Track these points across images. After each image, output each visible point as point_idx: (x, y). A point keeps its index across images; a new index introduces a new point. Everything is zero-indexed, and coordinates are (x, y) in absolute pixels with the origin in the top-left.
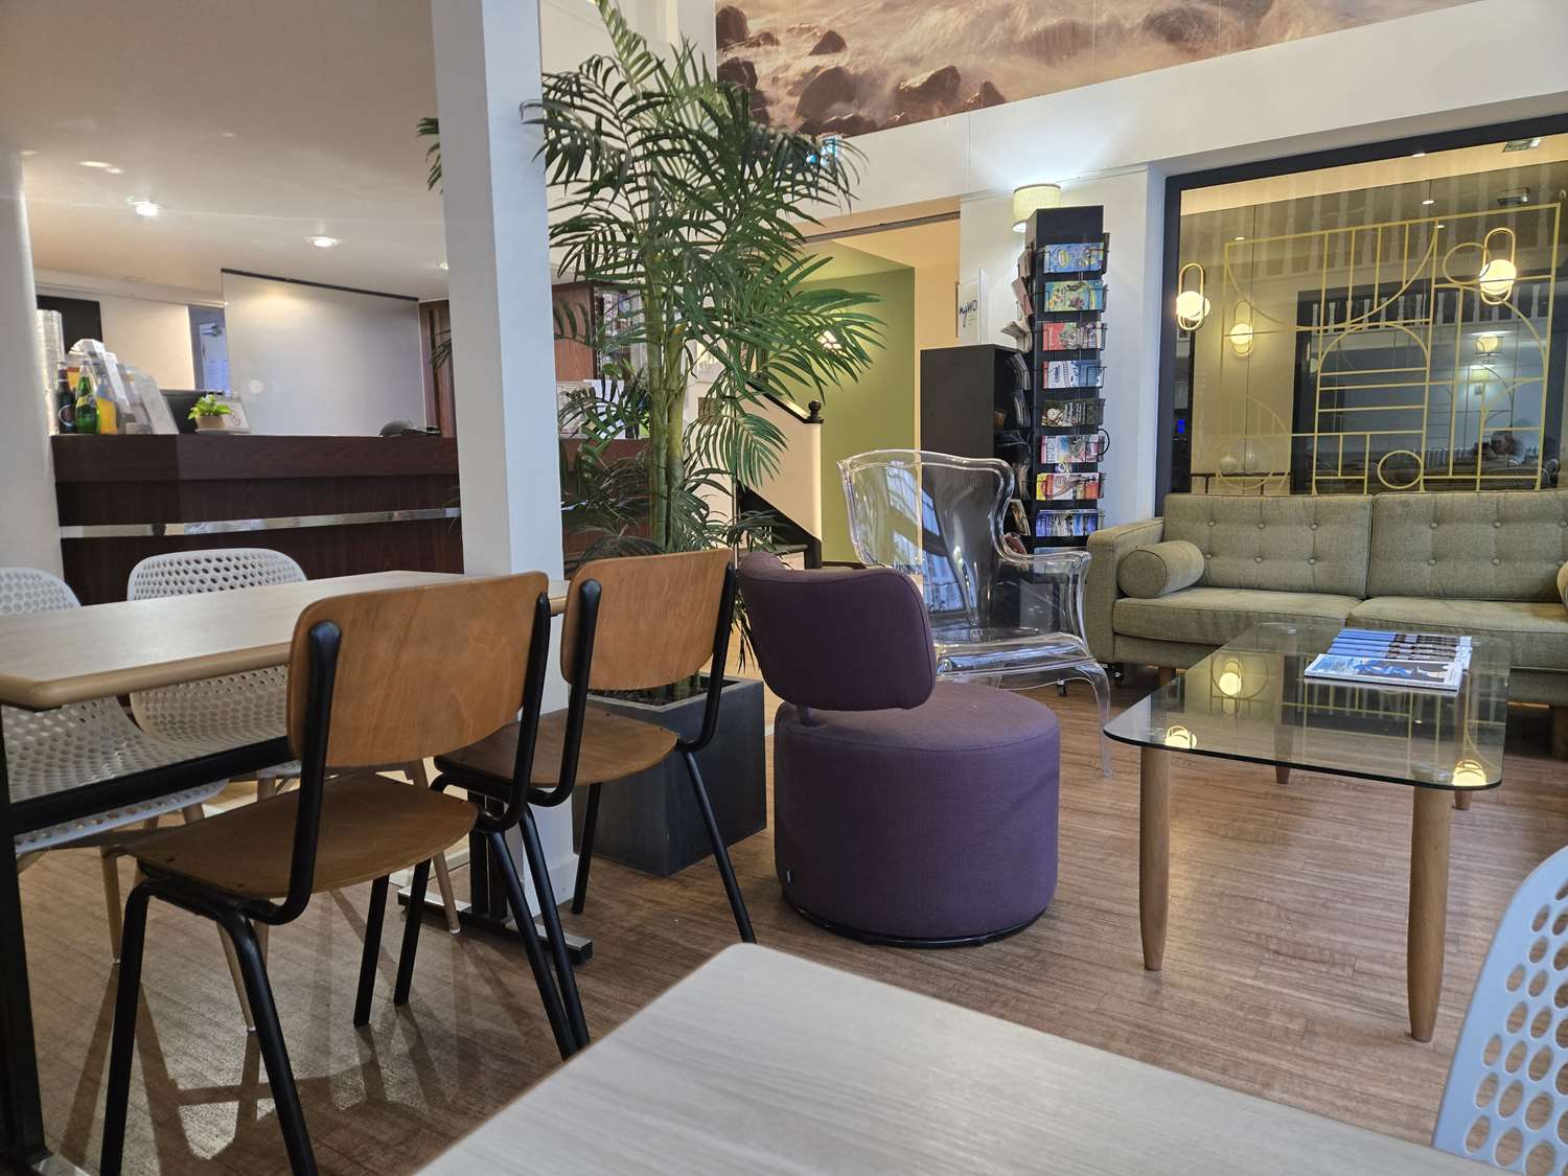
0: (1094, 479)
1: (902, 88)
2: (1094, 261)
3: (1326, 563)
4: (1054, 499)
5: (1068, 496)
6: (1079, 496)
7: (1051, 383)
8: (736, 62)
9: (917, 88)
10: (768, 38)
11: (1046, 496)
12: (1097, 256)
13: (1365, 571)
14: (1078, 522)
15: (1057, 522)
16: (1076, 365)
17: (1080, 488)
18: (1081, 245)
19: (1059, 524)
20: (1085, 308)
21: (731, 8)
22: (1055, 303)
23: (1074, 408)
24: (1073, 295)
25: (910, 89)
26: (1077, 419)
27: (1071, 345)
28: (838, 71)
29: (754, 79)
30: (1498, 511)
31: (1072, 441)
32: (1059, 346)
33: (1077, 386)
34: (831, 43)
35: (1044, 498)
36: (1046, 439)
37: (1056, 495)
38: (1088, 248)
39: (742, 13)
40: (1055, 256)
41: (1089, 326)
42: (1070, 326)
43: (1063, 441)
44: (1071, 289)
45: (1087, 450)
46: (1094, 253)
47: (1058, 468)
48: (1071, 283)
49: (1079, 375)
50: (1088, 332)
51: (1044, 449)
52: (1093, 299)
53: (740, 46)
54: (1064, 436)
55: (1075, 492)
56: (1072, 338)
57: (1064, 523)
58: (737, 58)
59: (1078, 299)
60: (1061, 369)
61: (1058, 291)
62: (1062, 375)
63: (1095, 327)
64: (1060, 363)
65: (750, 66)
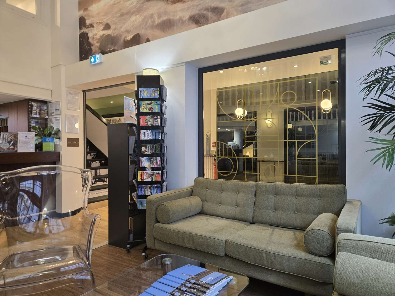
0: (159, 173)
1: (125, 40)
2: (156, 94)
3: (240, 208)
4: (144, 180)
5: (150, 179)
6: (154, 180)
7: (143, 138)
8: (83, 33)
9: (130, 40)
10: (91, 25)
11: (142, 179)
12: (157, 93)
13: (252, 213)
14: (154, 189)
15: (146, 189)
16: (151, 131)
17: (154, 177)
18: (152, 89)
19: (147, 190)
20: (154, 111)
21: (82, 17)
22: (143, 109)
23: (151, 147)
24: (150, 106)
25: (127, 40)
26: (152, 151)
27: (149, 124)
28: (109, 35)
29: (88, 38)
30: (296, 192)
31: (150, 159)
32: (145, 125)
33: (152, 139)
34: (107, 27)
35: (141, 180)
36: (141, 158)
37: (146, 179)
38: (154, 90)
39: (85, 18)
40: (142, 92)
41: (155, 118)
42: (148, 117)
43: (147, 159)
44: (148, 104)
45: (157, 163)
46: (156, 92)
47: (147, 169)
48: (148, 102)
49: (153, 135)
50: (155, 119)
51: (141, 162)
52: (157, 108)
53: (84, 28)
54: (147, 157)
55: (152, 178)
56: (150, 121)
57: (149, 190)
58: (84, 32)
59: (151, 108)
60: (146, 133)
61: (144, 105)
62: (146, 135)
63: (157, 118)
64: (145, 130)
65: (87, 34)
